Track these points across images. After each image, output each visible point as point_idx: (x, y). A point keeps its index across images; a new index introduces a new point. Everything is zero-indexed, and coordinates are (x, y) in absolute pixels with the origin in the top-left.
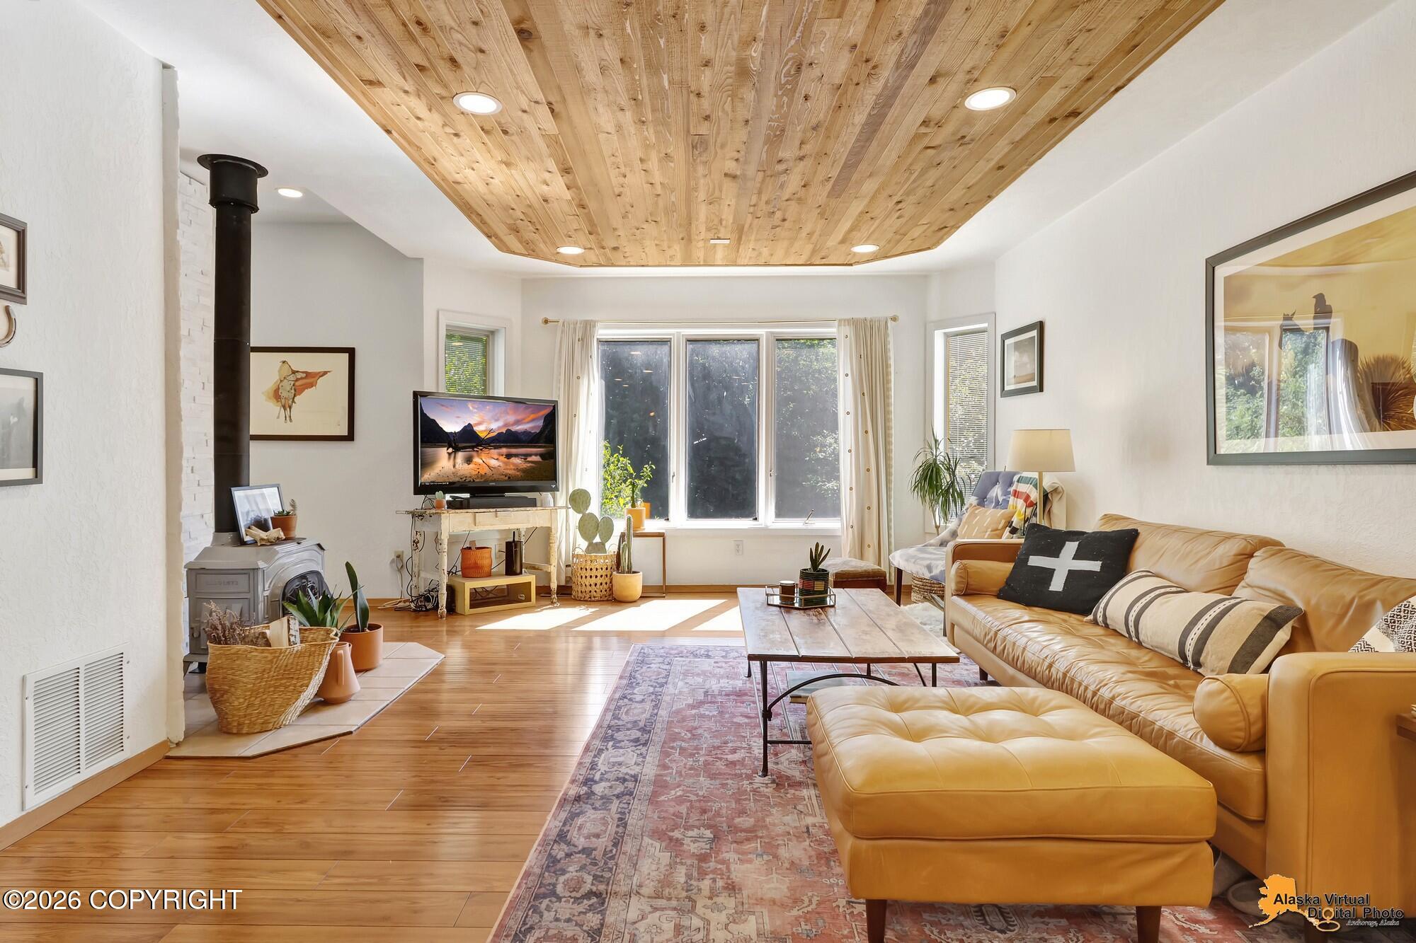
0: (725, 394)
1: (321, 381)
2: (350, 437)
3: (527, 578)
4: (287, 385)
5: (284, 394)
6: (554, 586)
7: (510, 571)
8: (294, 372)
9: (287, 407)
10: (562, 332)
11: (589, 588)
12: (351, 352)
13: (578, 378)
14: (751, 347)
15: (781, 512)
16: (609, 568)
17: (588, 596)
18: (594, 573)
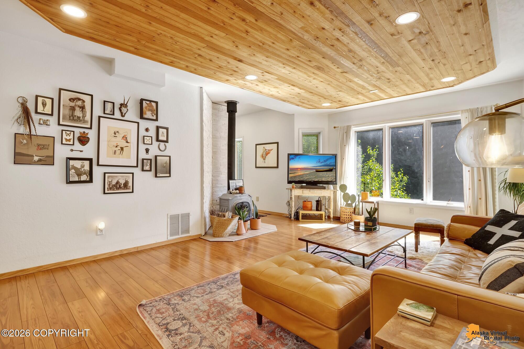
0: (407, 148)
1: (271, 152)
2: (277, 167)
3: (322, 212)
4: (264, 153)
5: (264, 156)
6: (332, 216)
7: (317, 210)
8: (266, 150)
9: (264, 159)
10: (340, 130)
11: (344, 219)
12: (277, 143)
13: (345, 146)
14: (419, 128)
15: (435, 198)
16: (352, 213)
17: (344, 221)
18: (346, 213)
